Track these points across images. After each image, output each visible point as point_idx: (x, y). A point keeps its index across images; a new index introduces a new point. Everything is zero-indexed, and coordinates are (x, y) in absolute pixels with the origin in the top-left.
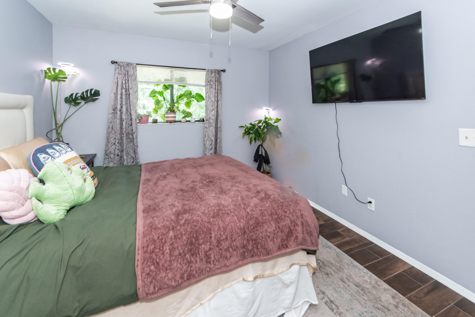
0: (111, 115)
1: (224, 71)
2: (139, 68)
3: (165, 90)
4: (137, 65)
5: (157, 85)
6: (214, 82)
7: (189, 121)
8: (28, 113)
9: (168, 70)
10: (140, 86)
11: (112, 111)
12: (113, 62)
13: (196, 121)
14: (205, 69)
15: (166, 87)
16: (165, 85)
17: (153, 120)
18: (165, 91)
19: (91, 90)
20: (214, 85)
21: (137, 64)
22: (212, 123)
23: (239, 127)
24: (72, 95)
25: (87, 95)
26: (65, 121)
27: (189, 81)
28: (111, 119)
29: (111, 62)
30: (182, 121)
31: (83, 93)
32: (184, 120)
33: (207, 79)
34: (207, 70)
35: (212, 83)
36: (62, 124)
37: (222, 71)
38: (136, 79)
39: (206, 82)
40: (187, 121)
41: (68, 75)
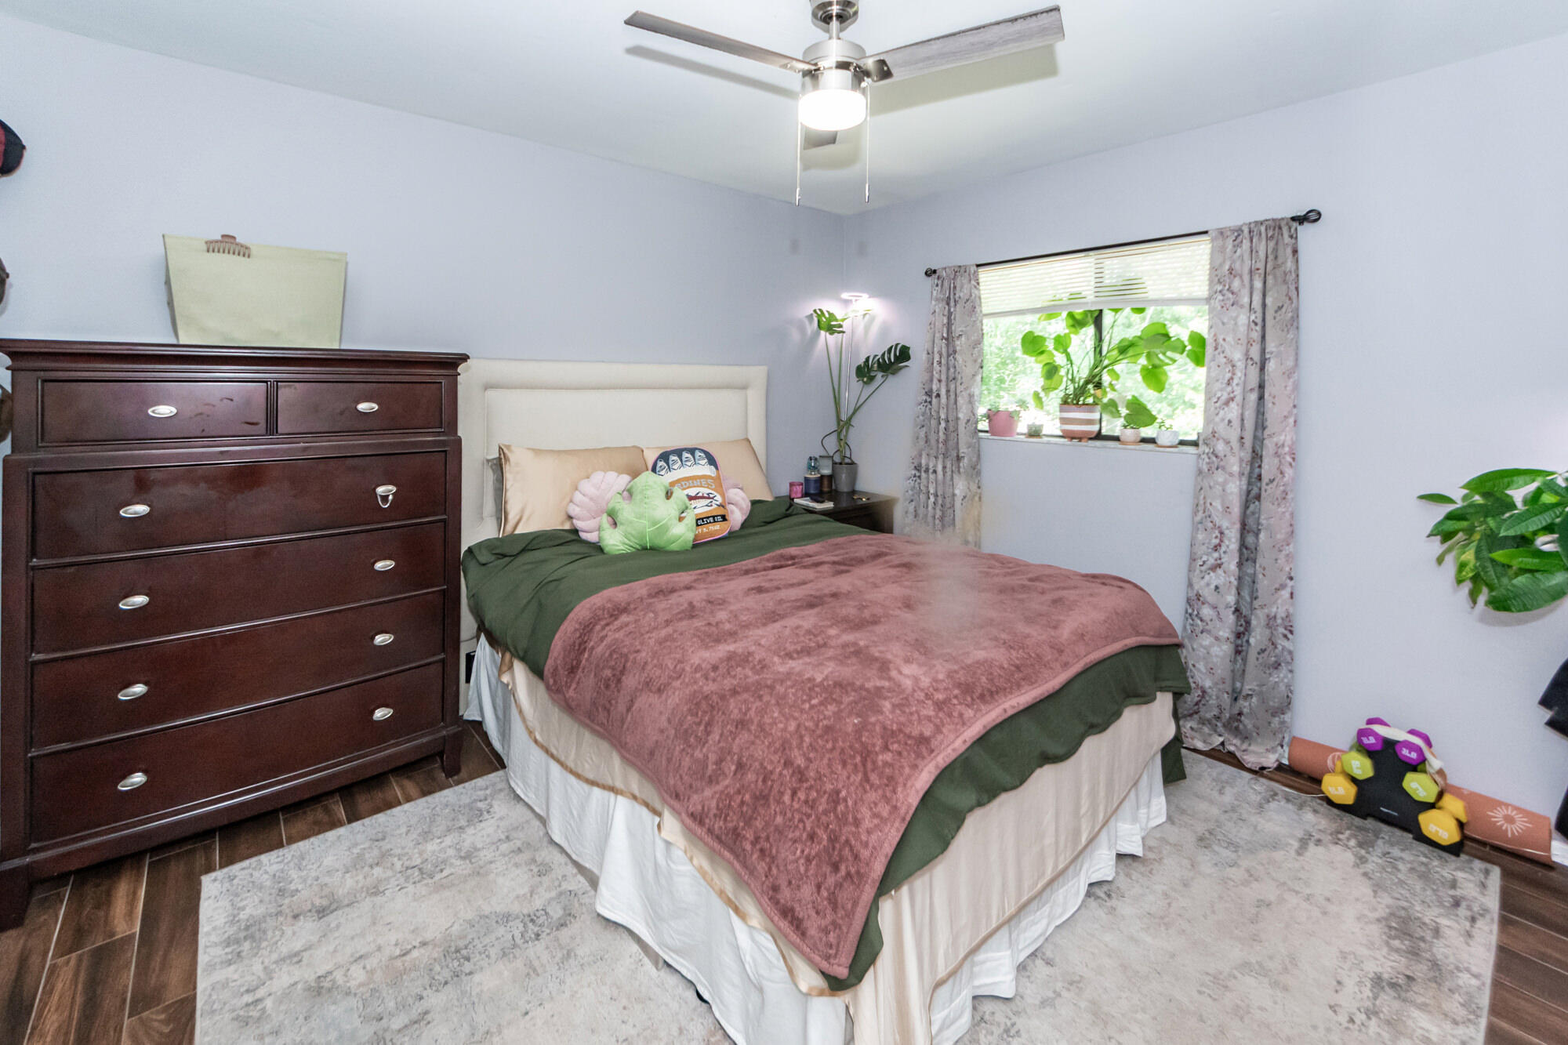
0: (921, 406)
1: (1313, 216)
2: (984, 275)
3: (1073, 329)
4: (981, 270)
5: (1050, 317)
6: (1246, 278)
7: (1152, 441)
8: (755, 399)
9: (1088, 262)
10: (988, 324)
11: (924, 398)
12: (930, 273)
13: (1182, 443)
14: (1206, 232)
15: (1077, 323)
16: (1071, 315)
17: (1030, 427)
18: (1073, 333)
19: (897, 345)
20: (1245, 292)
21: (978, 266)
22: (1221, 454)
23: (1422, 497)
24: (867, 359)
25: (889, 359)
26: (856, 411)
27: (1153, 289)
28: (921, 418)
29: (926, 273)
30: (1122, 438)
31: (883, 354)
32: (1129, 434)
33: (1214, 269)
34: (1212, 234)
35: (1236, 283)
36: (850, 419)
37: (1301, 220)
38: (977, 309)
39: (1211, 281)
40: (1144, 440)
41: (844, 320)
